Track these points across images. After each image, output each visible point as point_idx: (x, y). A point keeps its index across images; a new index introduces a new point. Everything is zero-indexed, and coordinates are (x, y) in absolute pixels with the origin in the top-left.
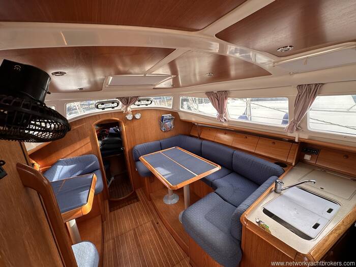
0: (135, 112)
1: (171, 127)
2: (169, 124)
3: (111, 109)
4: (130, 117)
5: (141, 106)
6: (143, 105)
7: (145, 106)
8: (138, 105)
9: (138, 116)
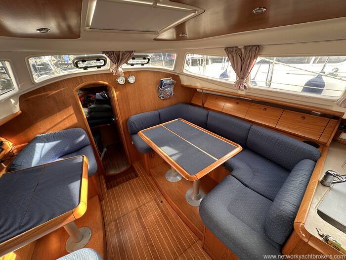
0: (128, 74)
1: (171, 94)
2: (169, 90)
3: (96, 69)
4: (121, 81)
5: (135, 66)
6: (137, 64)
7: (140, 66)
8: (132, 65)
9: (132, 80)
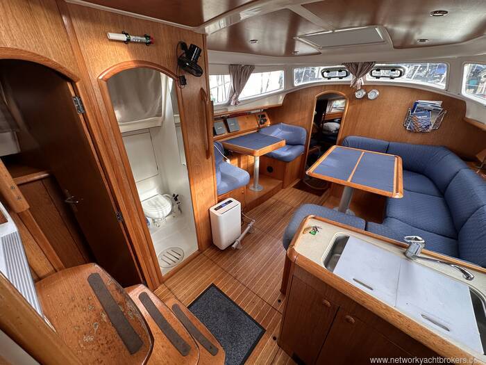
3: (337, 79)
4: (360, 94)
5: (381, 80)
6: (384, 77)
7: (388, 80)
8: (378, 77)
9: (372, 95)
